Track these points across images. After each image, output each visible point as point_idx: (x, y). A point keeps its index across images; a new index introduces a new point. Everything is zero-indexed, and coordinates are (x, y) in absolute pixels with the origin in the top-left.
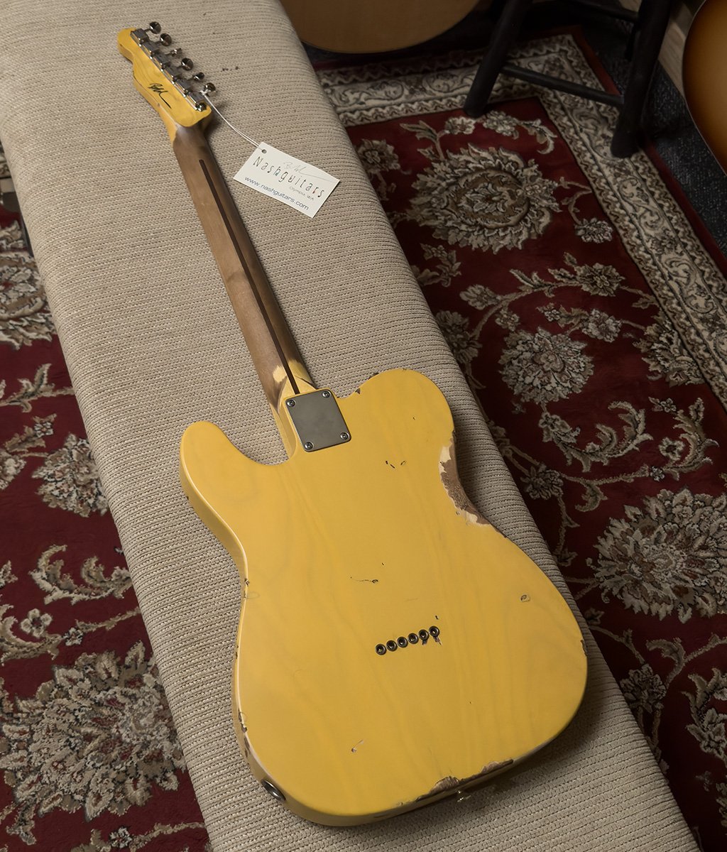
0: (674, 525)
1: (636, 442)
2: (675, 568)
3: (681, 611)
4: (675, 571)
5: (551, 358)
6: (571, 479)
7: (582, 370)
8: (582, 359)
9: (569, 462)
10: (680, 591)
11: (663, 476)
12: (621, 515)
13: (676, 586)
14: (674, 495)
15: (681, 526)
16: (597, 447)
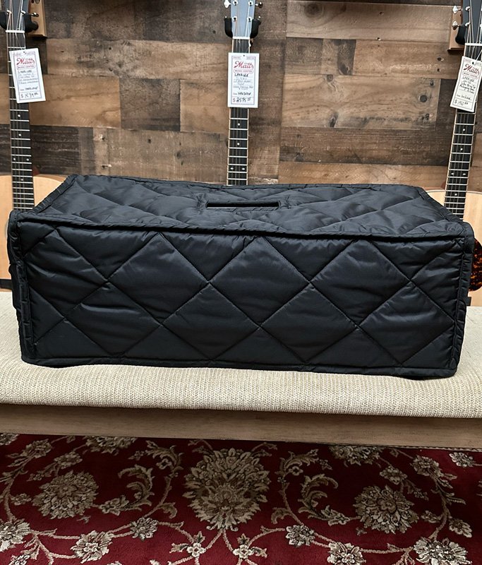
1: (149, 476)
3: (259, 500)
5: (65, 488)
6: (150, 513)
7: (86, 479)
8: (79, 477)
9: (140, 509)
10: (247, 495)
12: (190, 501)
13: (244, 495)
16: (139, 493)
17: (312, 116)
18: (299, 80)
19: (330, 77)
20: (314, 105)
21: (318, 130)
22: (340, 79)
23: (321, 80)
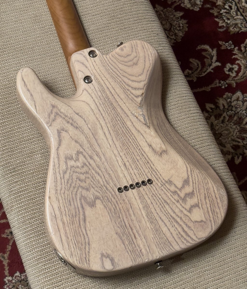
0: (233, 112)
1: (211, 67)
2: (233, 135)
3: (236, 157)
4: (233, 137)
10: (236, 147)
11: (227, 86)
14: (233, 95)
15: (236, 112)
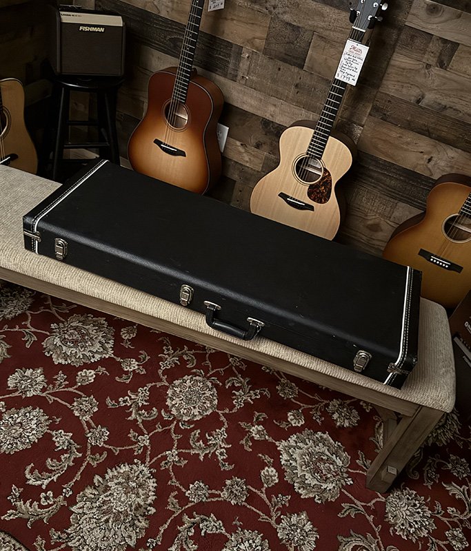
17: (405, 91)
18: (403, 61)
19: (428, 66)
20: (409, 83)
21: (406, 102)
22: (436, 70)
23: (421, 66)
